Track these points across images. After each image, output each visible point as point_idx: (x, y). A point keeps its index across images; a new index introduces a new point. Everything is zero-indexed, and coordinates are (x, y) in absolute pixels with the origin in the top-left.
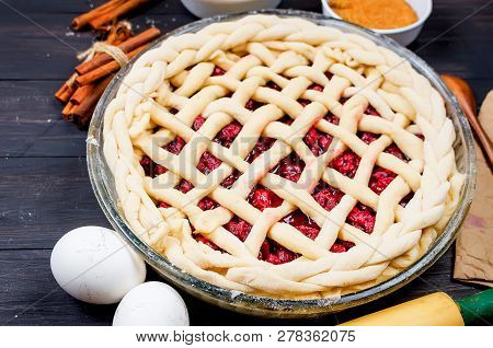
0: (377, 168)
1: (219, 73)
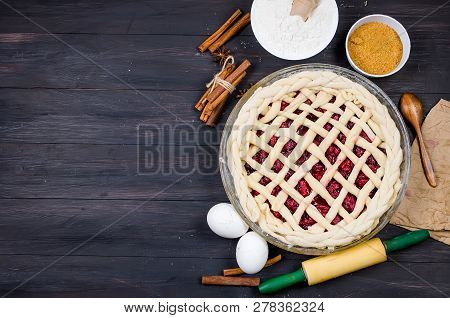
0: (361, 173)
1: (284, 105)
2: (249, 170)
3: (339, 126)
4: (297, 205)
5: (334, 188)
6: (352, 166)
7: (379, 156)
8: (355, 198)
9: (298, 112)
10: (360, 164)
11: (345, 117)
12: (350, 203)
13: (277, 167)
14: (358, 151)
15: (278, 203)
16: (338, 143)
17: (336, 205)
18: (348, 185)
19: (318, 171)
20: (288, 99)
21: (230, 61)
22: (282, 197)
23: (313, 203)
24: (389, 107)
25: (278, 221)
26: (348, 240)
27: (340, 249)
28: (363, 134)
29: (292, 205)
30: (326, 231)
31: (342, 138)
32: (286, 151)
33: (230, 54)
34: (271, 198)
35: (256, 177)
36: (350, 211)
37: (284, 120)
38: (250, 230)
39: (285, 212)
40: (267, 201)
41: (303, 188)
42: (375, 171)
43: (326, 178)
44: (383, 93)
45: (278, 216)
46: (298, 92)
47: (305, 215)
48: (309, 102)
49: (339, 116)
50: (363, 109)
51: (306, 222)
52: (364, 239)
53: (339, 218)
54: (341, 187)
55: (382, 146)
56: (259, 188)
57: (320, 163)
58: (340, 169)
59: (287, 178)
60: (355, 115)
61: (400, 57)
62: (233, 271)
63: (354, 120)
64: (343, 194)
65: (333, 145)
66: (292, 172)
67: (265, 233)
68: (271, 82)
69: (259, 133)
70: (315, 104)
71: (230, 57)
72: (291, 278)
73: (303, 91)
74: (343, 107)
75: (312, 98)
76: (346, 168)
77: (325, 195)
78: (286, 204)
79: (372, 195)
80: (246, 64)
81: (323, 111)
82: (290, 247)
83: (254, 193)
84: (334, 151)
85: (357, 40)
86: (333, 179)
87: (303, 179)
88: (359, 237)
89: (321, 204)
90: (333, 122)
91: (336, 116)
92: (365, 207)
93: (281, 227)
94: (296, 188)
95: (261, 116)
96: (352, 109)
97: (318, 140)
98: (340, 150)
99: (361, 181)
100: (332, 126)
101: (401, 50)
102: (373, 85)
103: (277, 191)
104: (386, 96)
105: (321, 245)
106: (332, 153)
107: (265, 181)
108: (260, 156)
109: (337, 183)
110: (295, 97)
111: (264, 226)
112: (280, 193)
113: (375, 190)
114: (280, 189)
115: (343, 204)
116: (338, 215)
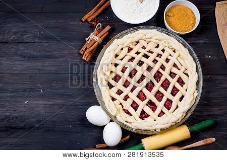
0: (174, 87)
1: (130, 50)
2: (111, 86)
3: (161, 61)
4: (138, 106)
5: (159, 96)
6: (169, 83)
7: (184, 77)
8: (171, 102)
9: (138, 53)
10: (173, 82)
11: (165, 56)
12: (168, 105)
13: (126, 84)
14: (172, 75)
15: (127, 105)
16: (161, 71)
17: (160, 105)
18: (167, 94)
19: (150, 86)
20: (132, 46)
22: (129, 102)
23: (147, 105)
24: (189, 50)
25: (127, 115)
26: (168, 125)
27: (164, 131)
28: (175, 65)
29: (135, 106)
30: (155, 120)
31: (163, 67)
32: (131, 75)
34: (123, 102)
35: (115, 90)
36: (169, 109)
37: (130, 58)
38: (111, 121)
39: (131, 110)
40: (121, 104)
41: (141, 96)
42: (182, 86)
43: (155, 90)
44: (185, 42)
45: (127, 112)
46: (138, 42)
47: (143, 112)
48: (144, 48)
49: (161, 55)
50: (174, 51)
51: (143, 115)
52: (177, 125)
53: (162, 113)
54: (163, 95)
55: (186, 72)
56: (116, 96)
57: (151, 82)
58: (162, 85)
59: (132, 91)
60: (170, 55)
61: (194, 23)
63: (169, 57)
64: (164, 99)
65: (158, 72)
66: (134, 87)
67: (120, 122)
68: (122, 36)
69: (116, 65)
70: (147, 49)
71: (99, 24)
73: (141, 41)
74: (163, 51)
75: (146, 45)
76: (166, 85)
77: (154, 100)
78: (131, 105)
79: (181, 99)
80: (108, 28)
81: (152, 53)
82: (134, 130)
83: (113, 99)
84: (158, 75)
85: (170, 14)
86: (158, 91)
87: (141, 91)
88: (174, 124)
89: (152, 105)
90: (157, 59)
91: (159, 55)
92: (177, 107)
93: (129, 119)
94: (137, 96)
95: (117, 56)
96: (168, 51)
97: (149, 69)
98: (162, 75)
99: (174, 92)
100: (157, 61)
101: (195, 19)
102: (180, 38)
103: (126, 98)
104: (187, 44)
105: (152, 128)
107: (119, 92)
108: (117, 78)
109: (161, 93)
110: (136, 45)
111: (119, 118)
112: (128, 99)
113: (183, 97)
114: (128, 97)
115: (165, 105)
116: (162, 111)
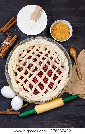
0: (55, 75)
1: (29, 51)
2: (16, 74)
4: (33, 86)
5: (46, 80)
6: (52, 73)
8: (53, 84)
9: (33, 53)
10: (55, 72)
11: (50, 55)
12: (51, 86)
13: (26, 73)
14: (54, 67)
15: (26, 86)
17: (46, 86)
18: (51, 79)
20: (30, 49)
21: (10, 35)
22: (28, 83)
23: (38, 85)
24: (65, 52)
25: (26, 92)
26: (50, 99)
27: (47, 102)
28: (56, 61)
29: (31, 86)
30: (43, 95)
31: (48, 63)
32: (29, 67)
33: (10, 33)
34: (24, 84)
35: (19, 76)
36: (51, 88)
37: (29, 56)
38: (16, 95)
39: (29, 89)
40: (22, 85)
41: (35, 80)
42: (60, 75)
43: (43, 77)
44: (63, 47)
45: (26, 90)
46: (34, 47)
47: (36, 90)
48: (37, 50)
49: (48, 55)
50: (56, 53)
51: (36, 92)
52: (56, 98)
53: (47, 91)
54: (48, 80)
55: (63, 66)
56: (19, 80)
57: (41, 71)
58: (48, 74)
59: (29, 77)
60: (53, 55)
61: (69, 35)
62: (10, 109)
64: (49, 82)
65: (46, 65)
66: (31, 75)
67: (21, 96)
68: (24, 43)
69: (20, 61)
70: (39, 51)
71: (10, 34)
72: (31, 112)
73: (35, 46)
74: (49, 52)
75: (38, 49)
76: (50, 73)
77: (43, 83)
78: (29, 86)
79: (59, 82)
80: (16, 37)
81: (42, 53)
82: (30, 101)
83: (18, 82)
84: (46, 67)
85: (55, 29)
86: (45, 77)
87: (35, 77)
88: (54, 98)
89: (41, 86)
90: (45, 57)
91: (47, 55)
92: (56, 87)
93: (27, 94)
94: (33, 80)
95: (20, 55)
96: (52, 53)
97: (40, 63)
98: (48, 67)
99: (55, 78)
100: (45, 59)
101: (70, 32)
102: (59, 44)
103: (26, 81)
104: (64, 48)
105: (41, 100)
106: (45, 68)
107: (22, 78)
108: (20, 69)
109: (47, 78)
110: (33, 48)
111: (21, 94)
112: (27, 82)
113: (60, 81)
115: (49, 86)
116: (47, 89)
